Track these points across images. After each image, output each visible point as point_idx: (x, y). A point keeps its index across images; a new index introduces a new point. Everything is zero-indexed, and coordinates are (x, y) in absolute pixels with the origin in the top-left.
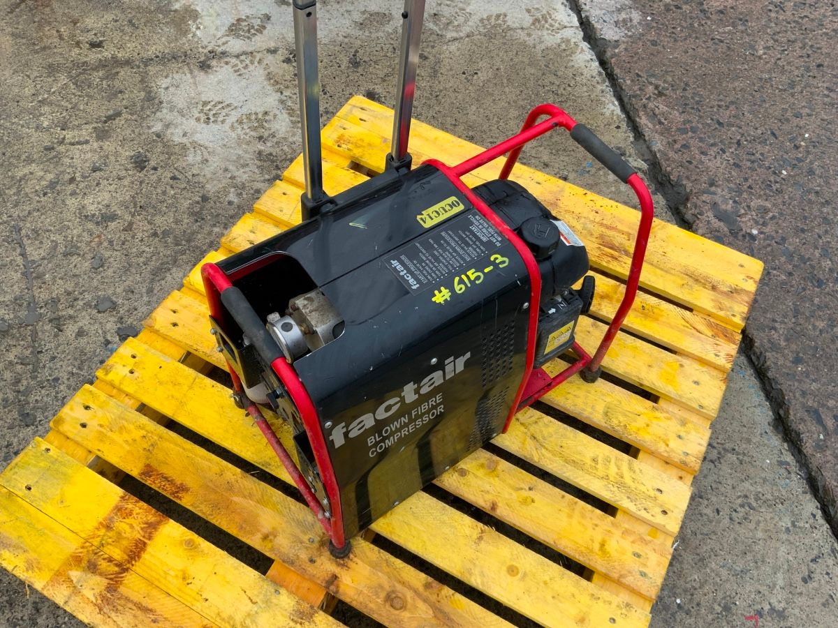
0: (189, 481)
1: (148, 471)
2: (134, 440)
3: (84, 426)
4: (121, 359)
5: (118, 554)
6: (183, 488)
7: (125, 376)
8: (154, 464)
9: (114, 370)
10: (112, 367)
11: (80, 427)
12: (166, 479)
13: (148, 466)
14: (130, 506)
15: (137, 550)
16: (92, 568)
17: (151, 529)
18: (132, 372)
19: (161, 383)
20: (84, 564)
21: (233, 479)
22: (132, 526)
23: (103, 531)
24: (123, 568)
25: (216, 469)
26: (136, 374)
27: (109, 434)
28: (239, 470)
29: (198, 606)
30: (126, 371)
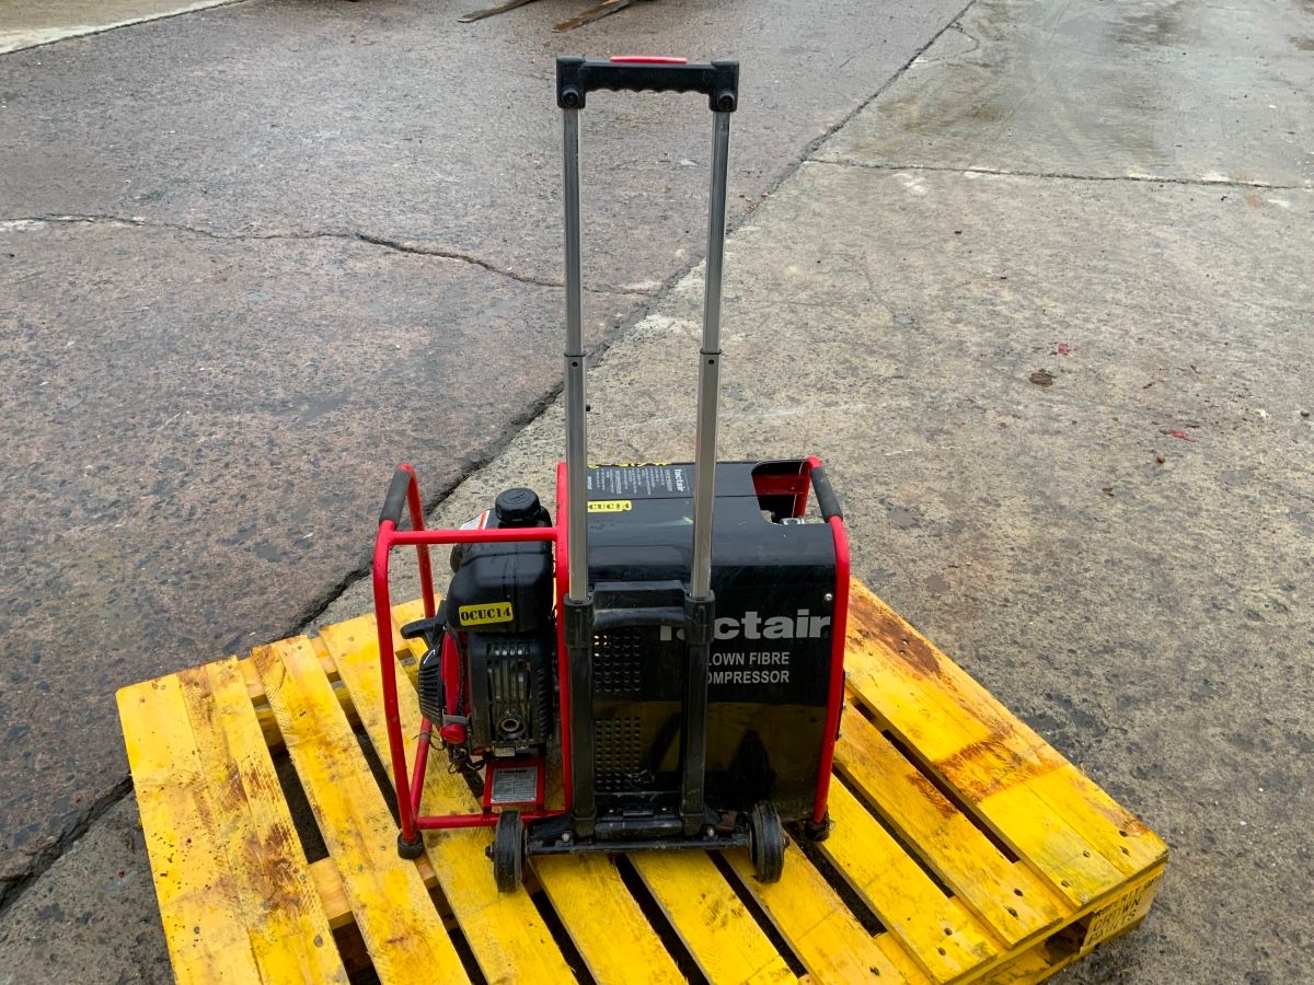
0: (905, 785)
1: (947, 813)
2: (958, 848)
3: (1018, 893)
4: (960, 957)
5: (990, 757)
6: (913, 781)
7: (958, 930)
8: (939, 815)
9: (973, 945)
10: (974, 951)
11: (1023, 892)
12: (928, 796)
13: (946, 817)
14: (972, 790)
15: (970, 752)
16: (1016, 758)
17: (953, 762)
18: (948, 932)
19: (913, 899)
20: (1025, 765)
21: (859, 765)
22: (973, 772)
23: (1004, 781)
24: (987, 746)
25: (874, 782)
26: (943, 926)
27: (987, 869)
28: (849, 770)
29: (919, 694)
30: (955, 936)
